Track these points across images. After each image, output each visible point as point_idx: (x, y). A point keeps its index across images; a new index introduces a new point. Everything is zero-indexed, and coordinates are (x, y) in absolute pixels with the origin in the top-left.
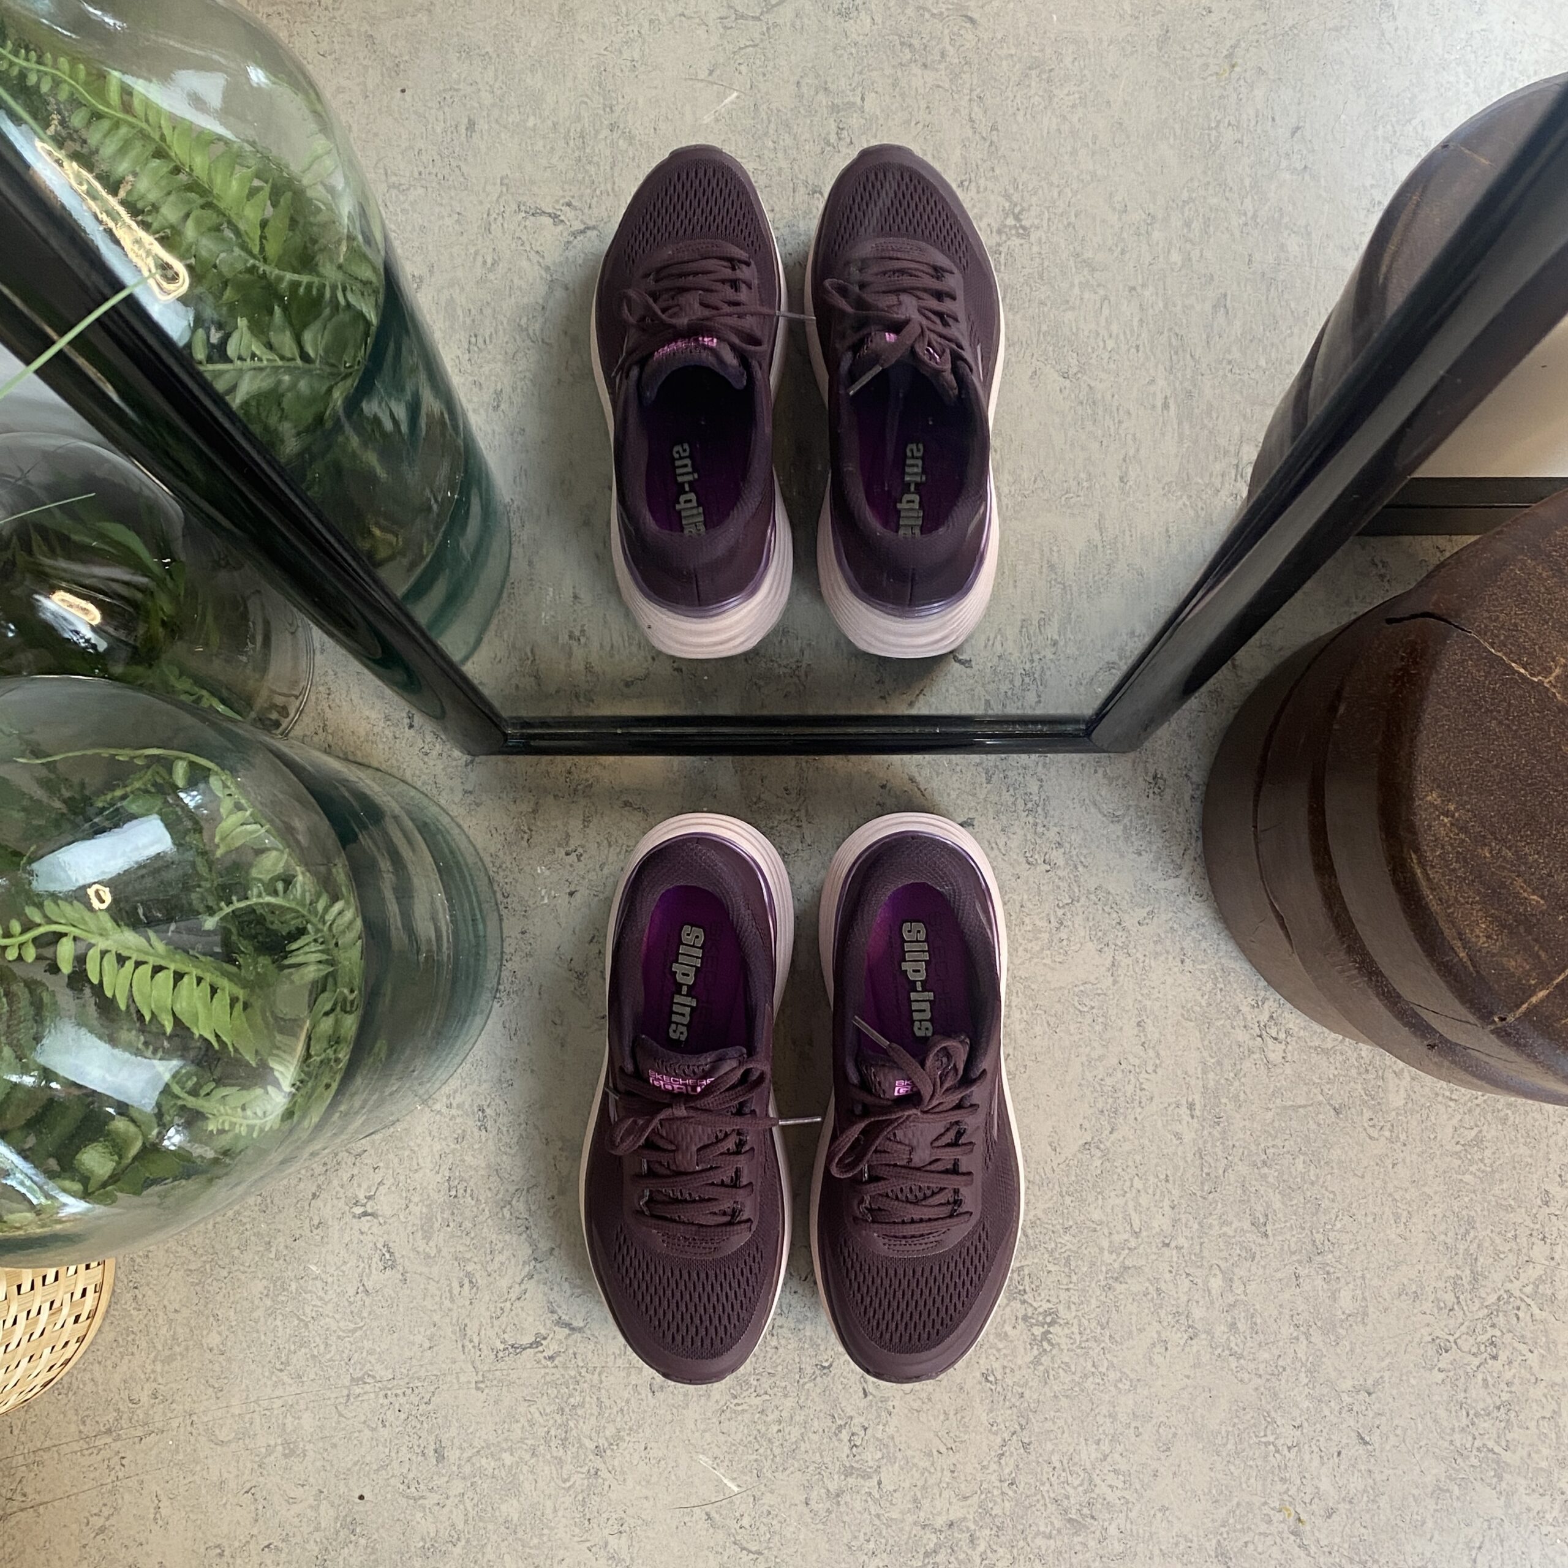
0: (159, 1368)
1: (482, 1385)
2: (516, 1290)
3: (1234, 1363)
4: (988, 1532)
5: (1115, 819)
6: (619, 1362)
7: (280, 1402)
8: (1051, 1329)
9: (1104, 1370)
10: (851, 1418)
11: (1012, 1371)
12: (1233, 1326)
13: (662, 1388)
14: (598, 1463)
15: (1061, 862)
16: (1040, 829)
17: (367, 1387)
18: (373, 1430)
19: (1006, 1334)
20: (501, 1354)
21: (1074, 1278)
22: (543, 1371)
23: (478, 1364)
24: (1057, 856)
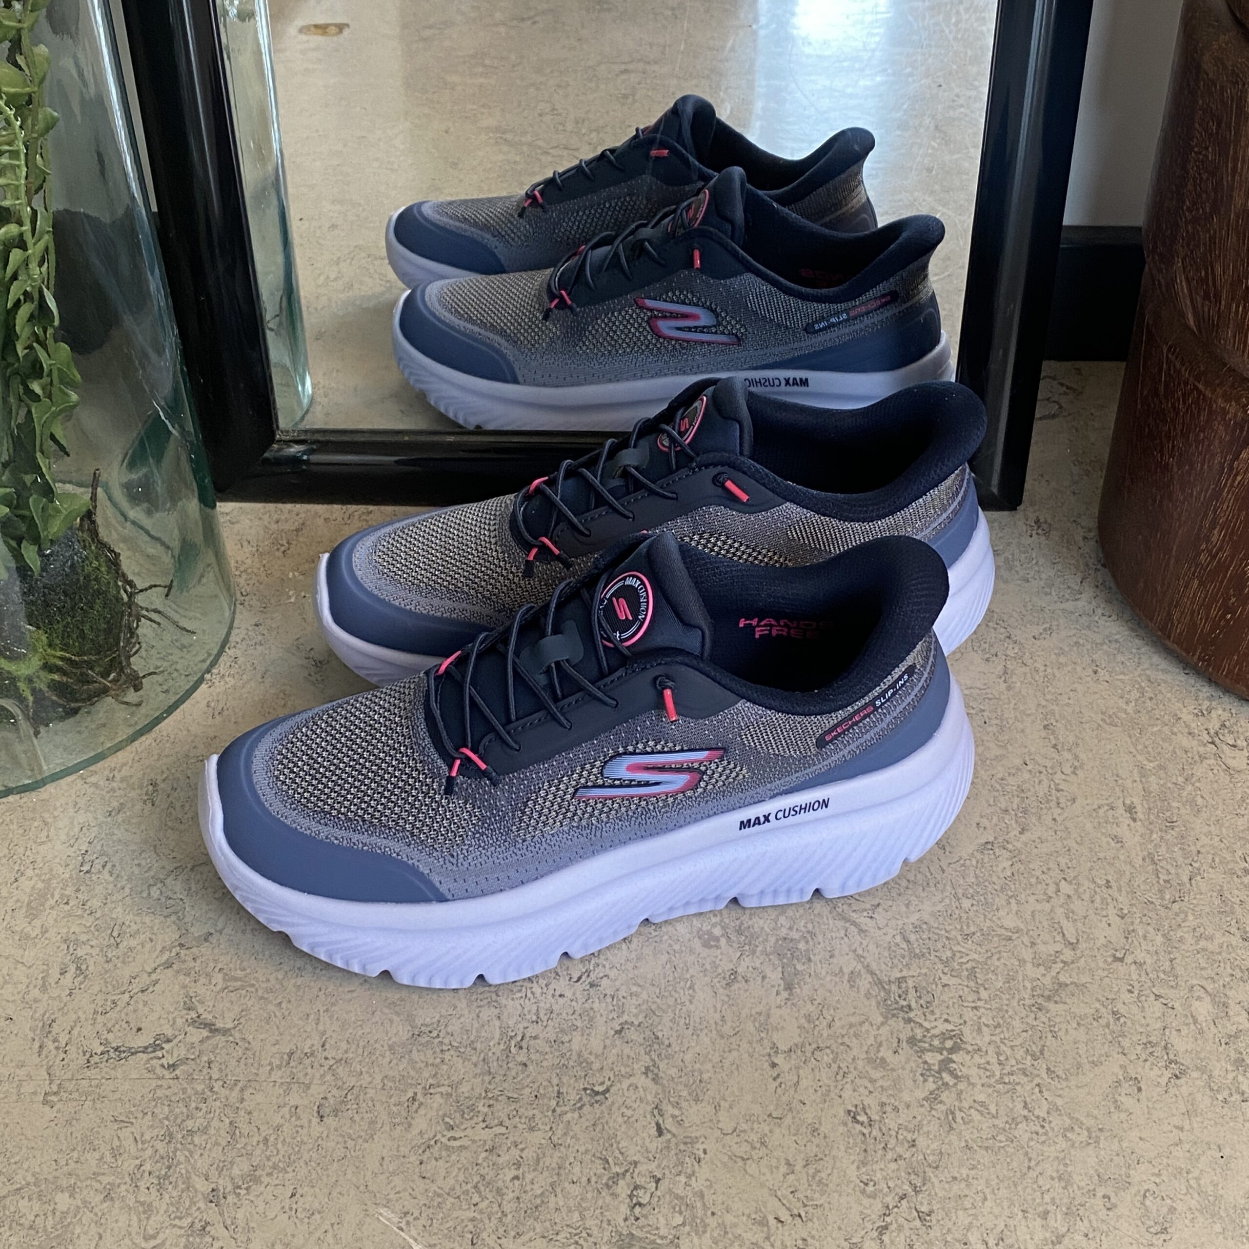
1: (53, 1098)
2: (145, 979)
6: (277, 1075)
8: (954, 1057)
9: (1043, 1114)
10: (635, 1163)
11: (896, 1109)
13: (336, 1112)
19: (883, 1060)
20: (96, 1059)
21: (984, 994)
22: (154, 1083)
23: (57, 1071)
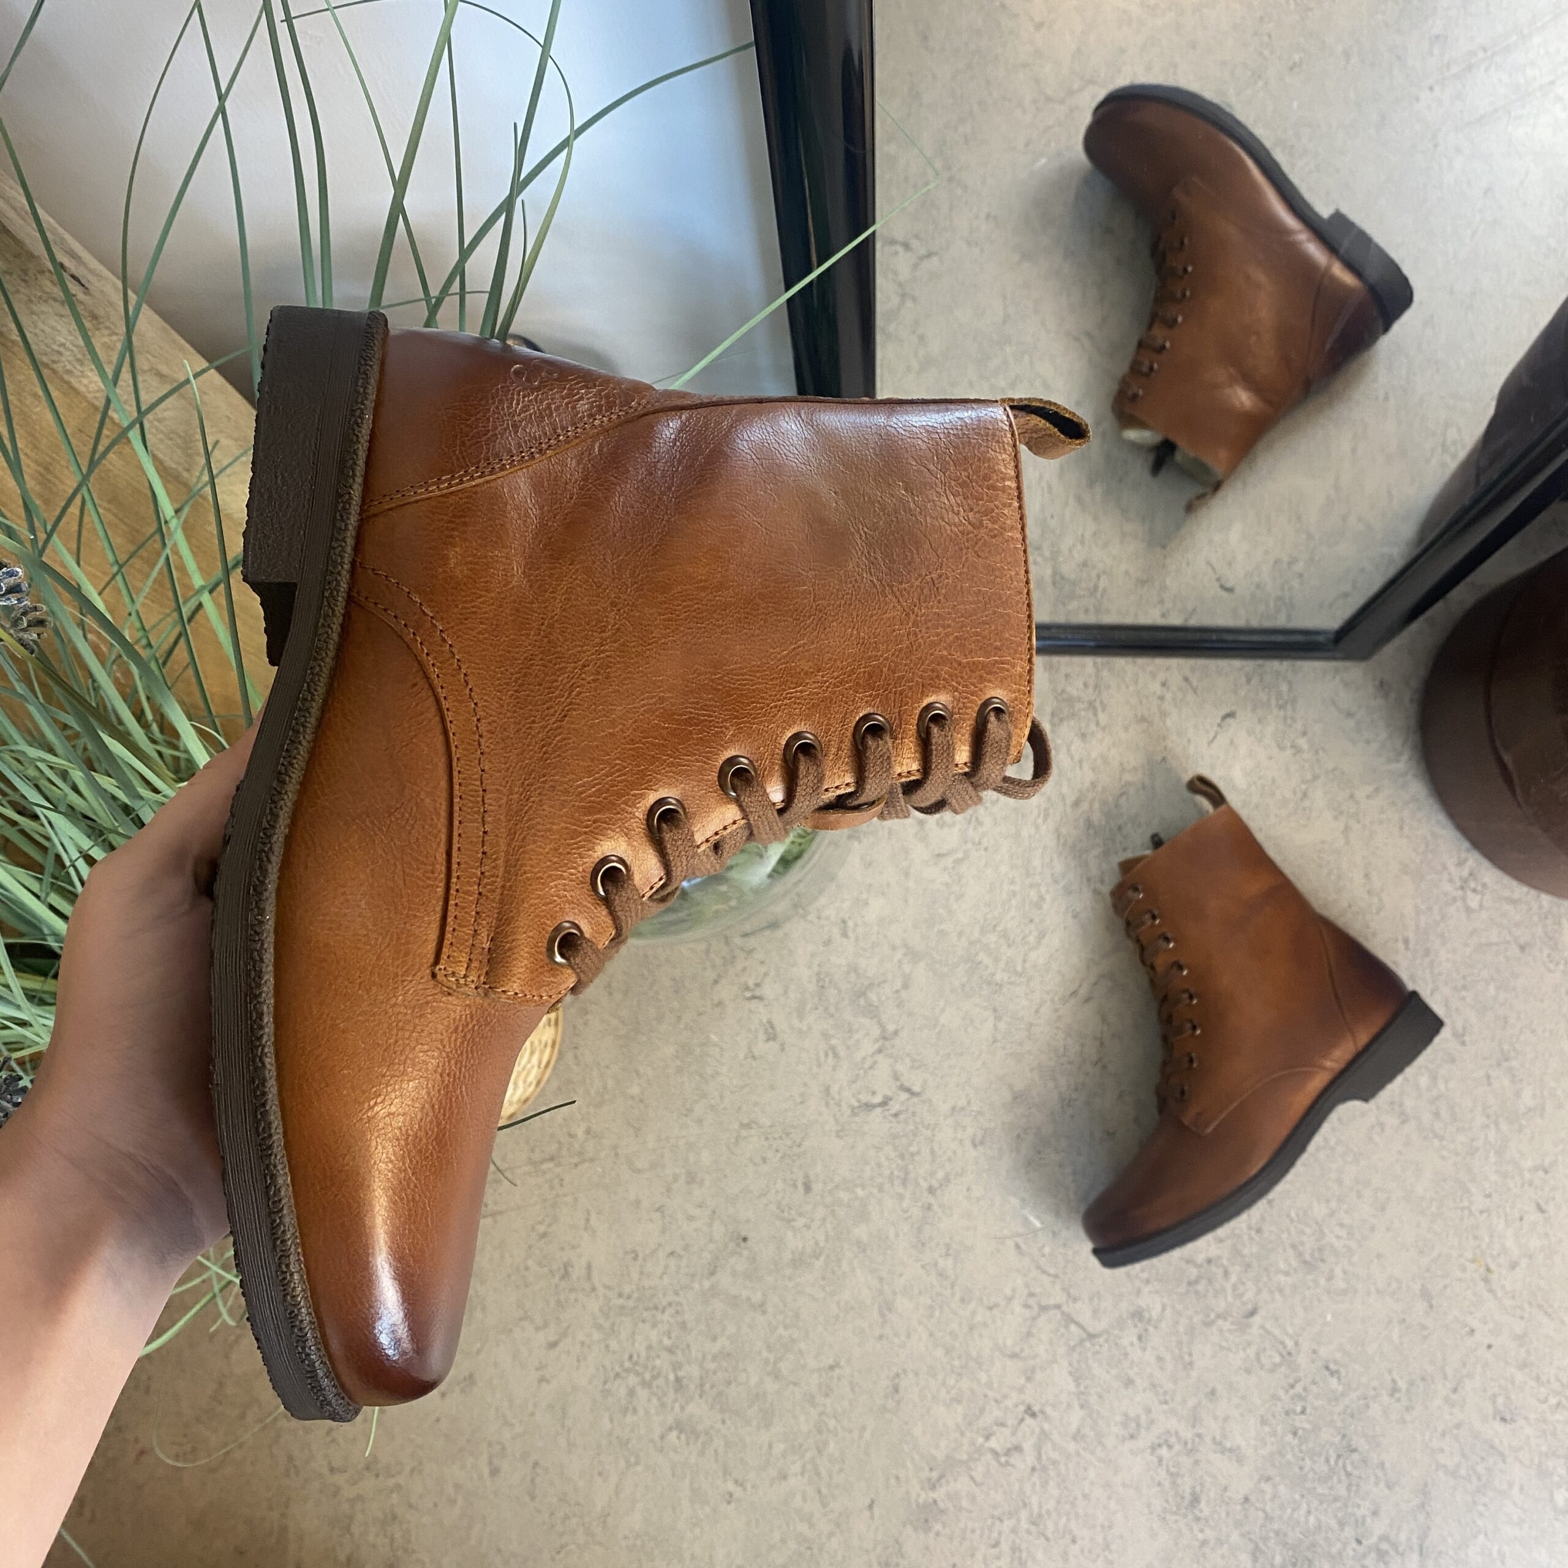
0: (592, 1110)
1: (841, 1134)
2: (870, 1061)
3: (1436, 1142)
4: (1237, 1268)
5: (1350, 715)
6: (949, 1121)
7: (682, 1142)
12: (1437, 1114)
14: (931, 1200)
15: (1305, 747)
16: (1289, 721)
17: (753, 1132)
18: (755, 1165)
20: (856, 1110)
22: (889, 1125)
23: (838, 1117)
24: (1303, 742)
